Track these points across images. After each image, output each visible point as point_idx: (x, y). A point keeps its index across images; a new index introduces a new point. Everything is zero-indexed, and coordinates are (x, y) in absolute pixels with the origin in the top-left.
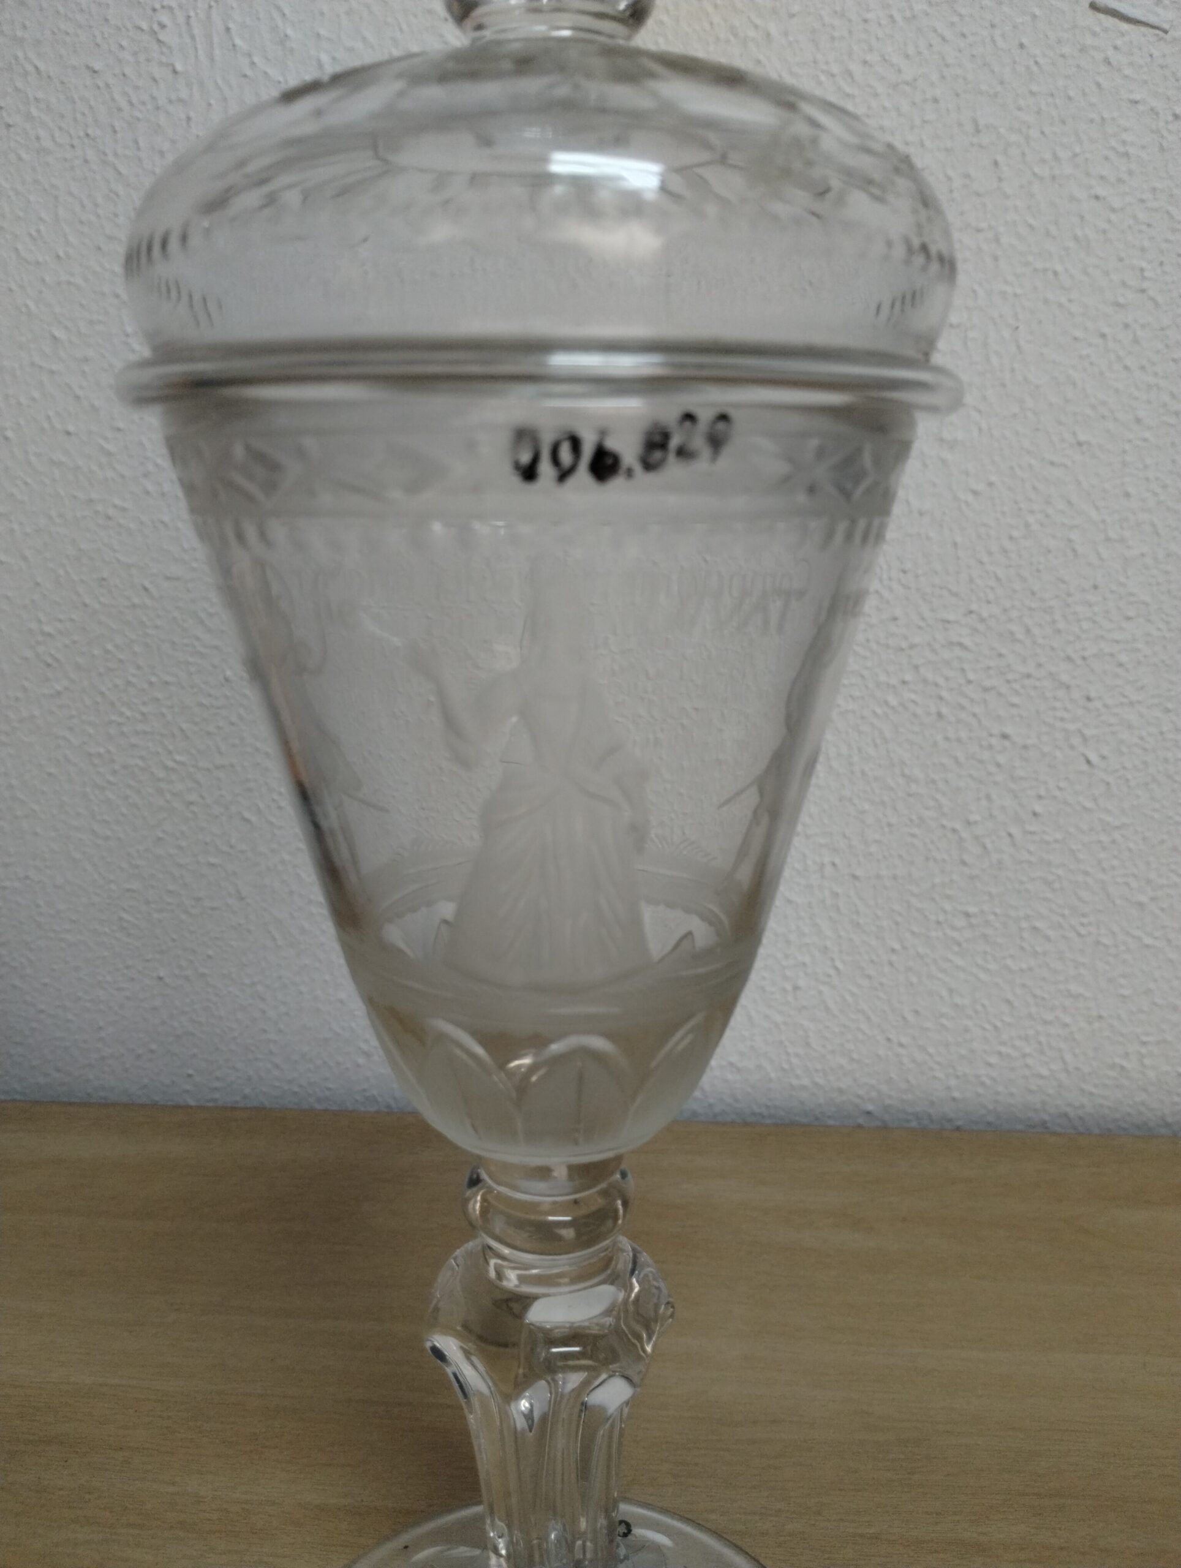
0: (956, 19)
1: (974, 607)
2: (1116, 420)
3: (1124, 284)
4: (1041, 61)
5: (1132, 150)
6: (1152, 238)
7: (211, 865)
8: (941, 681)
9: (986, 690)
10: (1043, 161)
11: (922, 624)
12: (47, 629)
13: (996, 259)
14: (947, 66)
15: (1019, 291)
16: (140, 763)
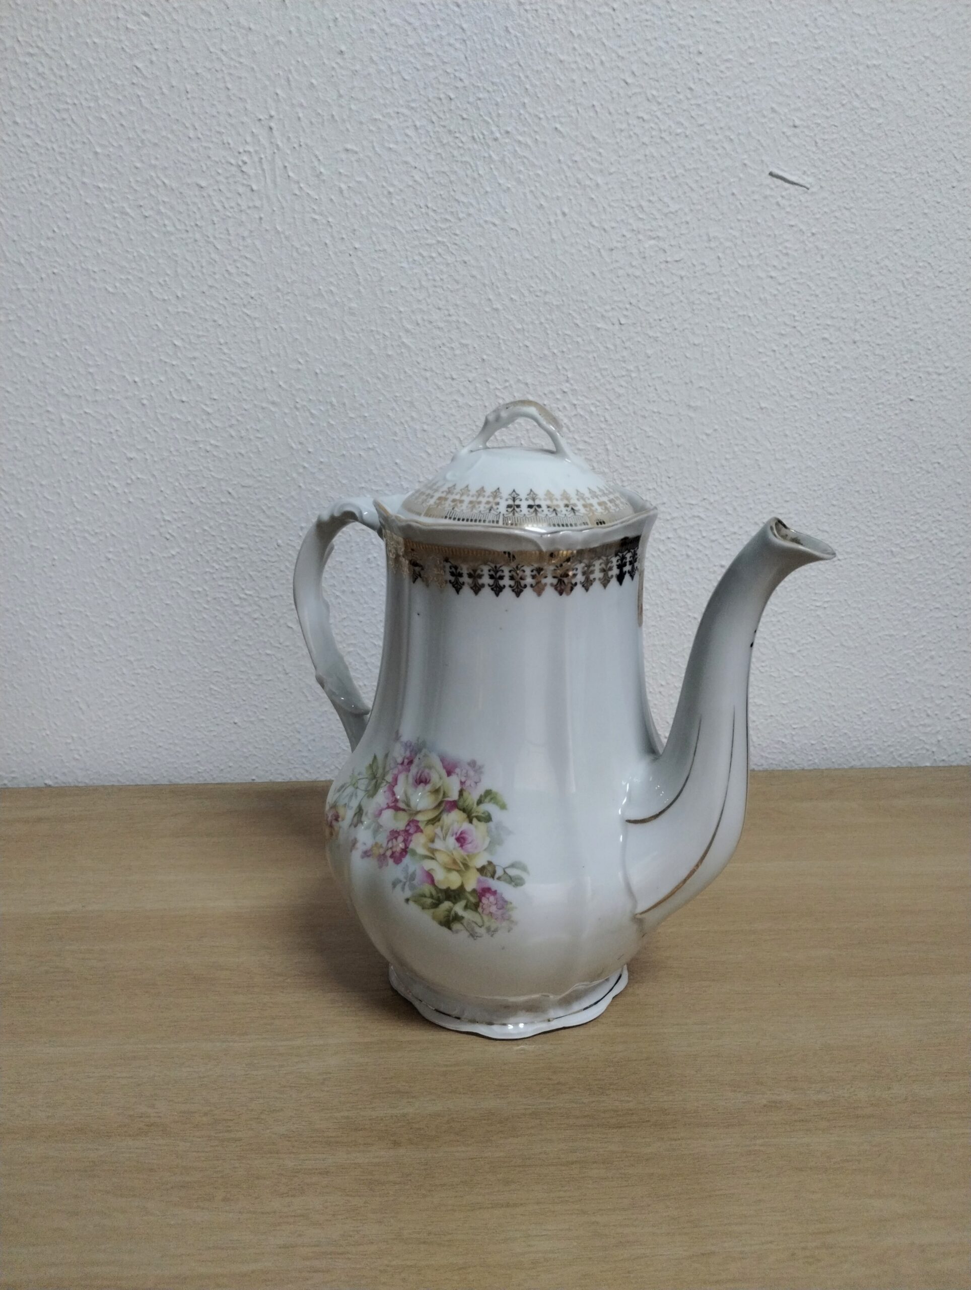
0: (698, 178)
1: (706, 496)
2: (780, 396)
3: (785, 324)
4: (743, 202)
5: (789, 252)
6: (799, 299)
7: (268, 655)
8: (688, 536)
9: (713, 541)
10: (744, 257)
11: (678, 506)
12: (167, 518)
13: (718, 309)
14: (694, 204)
15: (730, 327)
16: (225, 597)
